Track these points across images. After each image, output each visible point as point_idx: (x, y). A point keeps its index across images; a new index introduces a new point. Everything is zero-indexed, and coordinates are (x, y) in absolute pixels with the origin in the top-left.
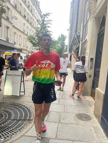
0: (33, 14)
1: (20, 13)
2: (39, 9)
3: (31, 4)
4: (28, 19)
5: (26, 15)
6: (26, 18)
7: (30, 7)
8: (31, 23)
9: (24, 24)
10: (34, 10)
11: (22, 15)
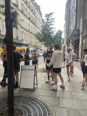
0: (35, 16)
1: (26, 16)
2: (40, 12)
3: (34, 8)
4: (32, 20)
5: (31, 17)
6: (31, 20)
7: (33, 10)
8: (34, 23)
9: (29, 24)
10: (36, 12)
11: (27, 18)
